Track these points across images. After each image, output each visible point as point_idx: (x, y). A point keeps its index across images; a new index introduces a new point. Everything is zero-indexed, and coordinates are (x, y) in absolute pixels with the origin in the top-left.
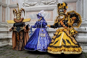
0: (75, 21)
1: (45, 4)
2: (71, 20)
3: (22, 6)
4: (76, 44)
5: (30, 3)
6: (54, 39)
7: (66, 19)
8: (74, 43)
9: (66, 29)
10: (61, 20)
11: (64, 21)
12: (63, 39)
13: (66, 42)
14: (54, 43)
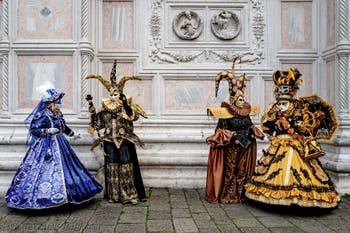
0: (322, 123)
1: (226, 59)
2: (310, 117)
3: (150, 60)
4: (325, 183)
5: (178, 53)
6: (265, 166)
7: (297, 114)
8: (320, 180)
9: (297, 139)
10: (282, 116)
11: (292, 117)
12: (291, 168)
13: (302, 176)
14: (267, 176)
